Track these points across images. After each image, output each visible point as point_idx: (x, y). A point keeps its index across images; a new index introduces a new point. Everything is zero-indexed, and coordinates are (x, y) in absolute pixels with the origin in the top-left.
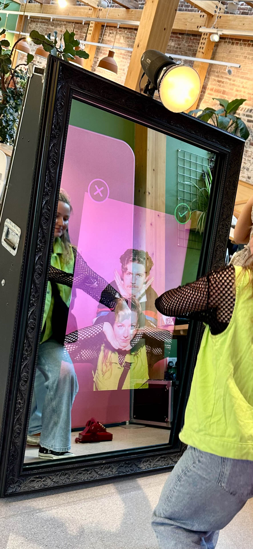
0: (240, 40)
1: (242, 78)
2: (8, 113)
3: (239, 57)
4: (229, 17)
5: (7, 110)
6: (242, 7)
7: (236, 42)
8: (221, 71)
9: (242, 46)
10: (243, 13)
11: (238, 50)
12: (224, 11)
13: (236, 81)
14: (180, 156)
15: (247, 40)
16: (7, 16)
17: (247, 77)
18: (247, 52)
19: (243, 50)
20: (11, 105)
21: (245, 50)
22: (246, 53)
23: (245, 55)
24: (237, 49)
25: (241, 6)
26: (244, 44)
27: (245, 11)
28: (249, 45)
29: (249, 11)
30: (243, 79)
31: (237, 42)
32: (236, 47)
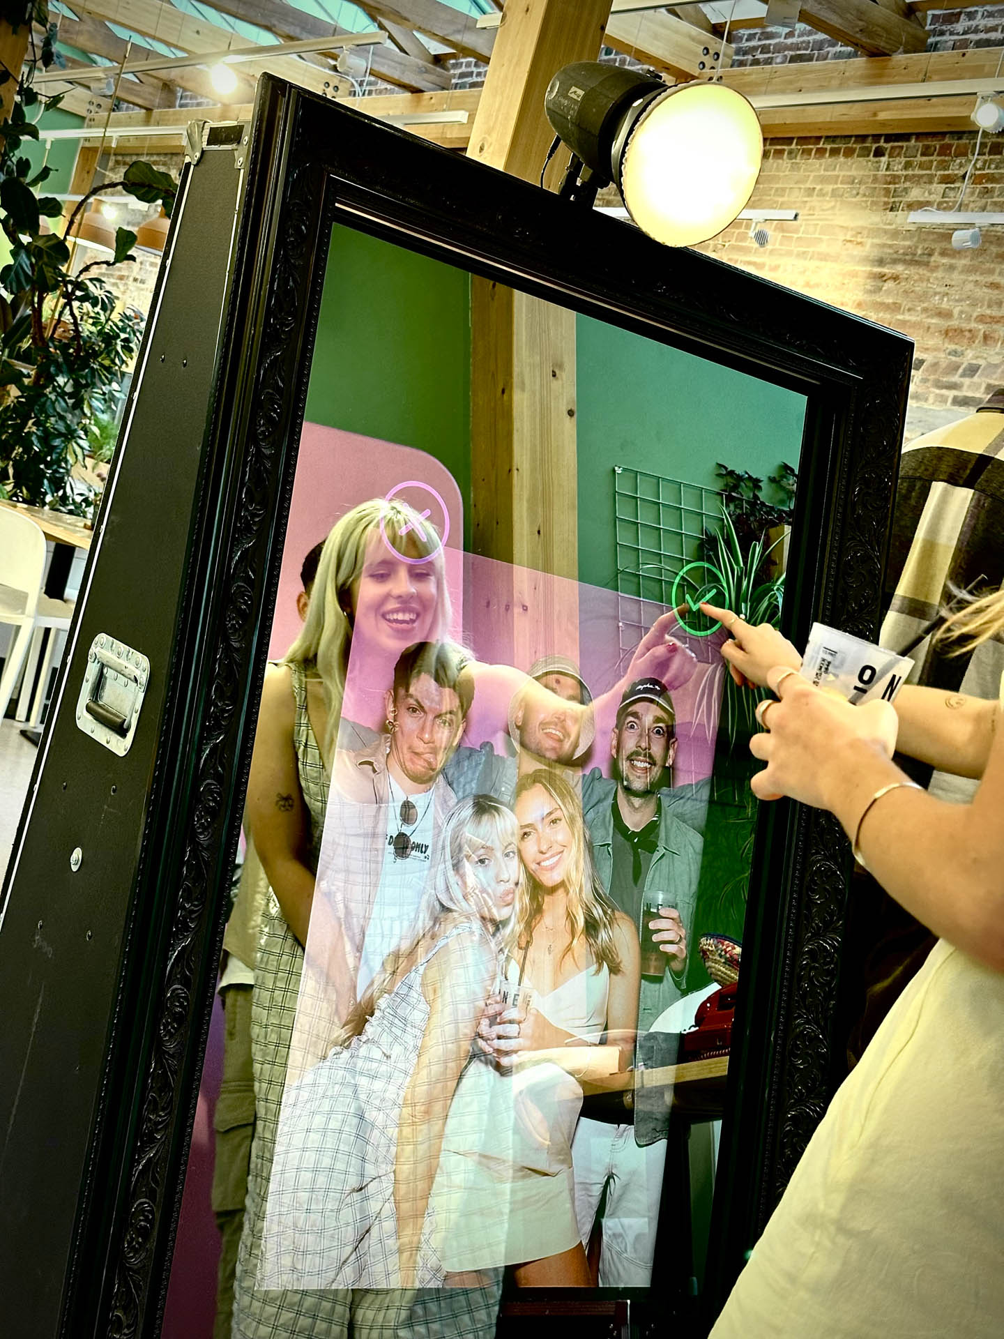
0: (789, 141)
1: (803, 255)
2: (51, 411)
3: (789, 196)
4: (749, 74)
5: (48, 403)
6: (789, 41)
7: (775, 150)
8: (727, 244)
9: (795, 158)
10: (793, 59)
11: (782, 174)
12: (730, 62)
13: (781, 269)
14: (623, 487)
15: (811, 137)
16: (48, 146)
17: (819, 253)
18: (813, 174)
19: (799, 169)
20: (59, 386)
21: (805, 170)
22: (811, 178)
23: (808, 185)
24: (778, 169)
25: (785, 38)
26: (804, 151)
27: (798, 52)
28: (821, 152)
29: (816, 52)
30: (806, 259)
31: (779, 147)
32: (775, 165)
